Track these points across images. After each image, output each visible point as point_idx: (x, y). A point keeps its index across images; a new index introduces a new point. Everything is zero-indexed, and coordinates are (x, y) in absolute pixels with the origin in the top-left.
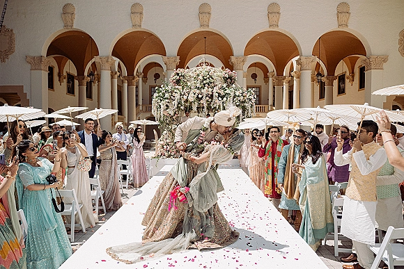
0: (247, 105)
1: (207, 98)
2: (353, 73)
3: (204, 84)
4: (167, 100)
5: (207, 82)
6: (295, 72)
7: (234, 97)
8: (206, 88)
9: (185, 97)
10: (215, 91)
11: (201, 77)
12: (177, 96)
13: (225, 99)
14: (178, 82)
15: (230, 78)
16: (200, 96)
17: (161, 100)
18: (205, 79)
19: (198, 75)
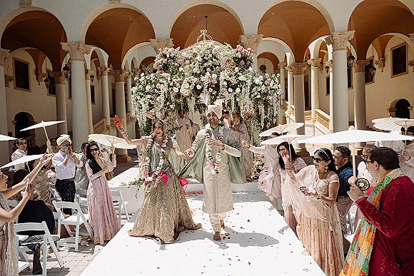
0: (270, 98)
1: (211, 90)
2: (383, 56)
3: (205, 69)
4: (149, 96)
5: (209, 64)
6: (313, 60)
7: (252, 87)
8: (208, 74)
9: (176, 90)
10: (222, 78)
11: (199, 58)
12: (164, 88)
13: (238, 90)
14: (165, 68)
15: (244, 58)
16: (199, 87)
17: (141, 97)
18: (206, 61)
19: (195, 55)
